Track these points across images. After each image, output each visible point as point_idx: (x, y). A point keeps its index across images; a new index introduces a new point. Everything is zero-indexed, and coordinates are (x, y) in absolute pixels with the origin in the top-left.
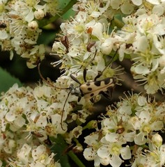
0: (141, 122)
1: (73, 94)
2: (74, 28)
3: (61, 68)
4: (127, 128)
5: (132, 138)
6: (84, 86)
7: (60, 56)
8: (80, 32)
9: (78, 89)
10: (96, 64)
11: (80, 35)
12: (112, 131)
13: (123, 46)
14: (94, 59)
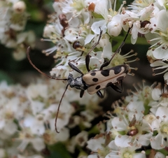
0: (160, 120)
1: (72, 86)
2: (71, 5)
3: (56, 56)
4: (142, 129)
5: (149, 142)
6: (88, 75)
7: (54, 42)
8: (79, 10)
9: (79, 80)
10: (101, 49)
11: (79, 13)
12: (123, 133)
13: (137, 24)
14: (98, 43)
